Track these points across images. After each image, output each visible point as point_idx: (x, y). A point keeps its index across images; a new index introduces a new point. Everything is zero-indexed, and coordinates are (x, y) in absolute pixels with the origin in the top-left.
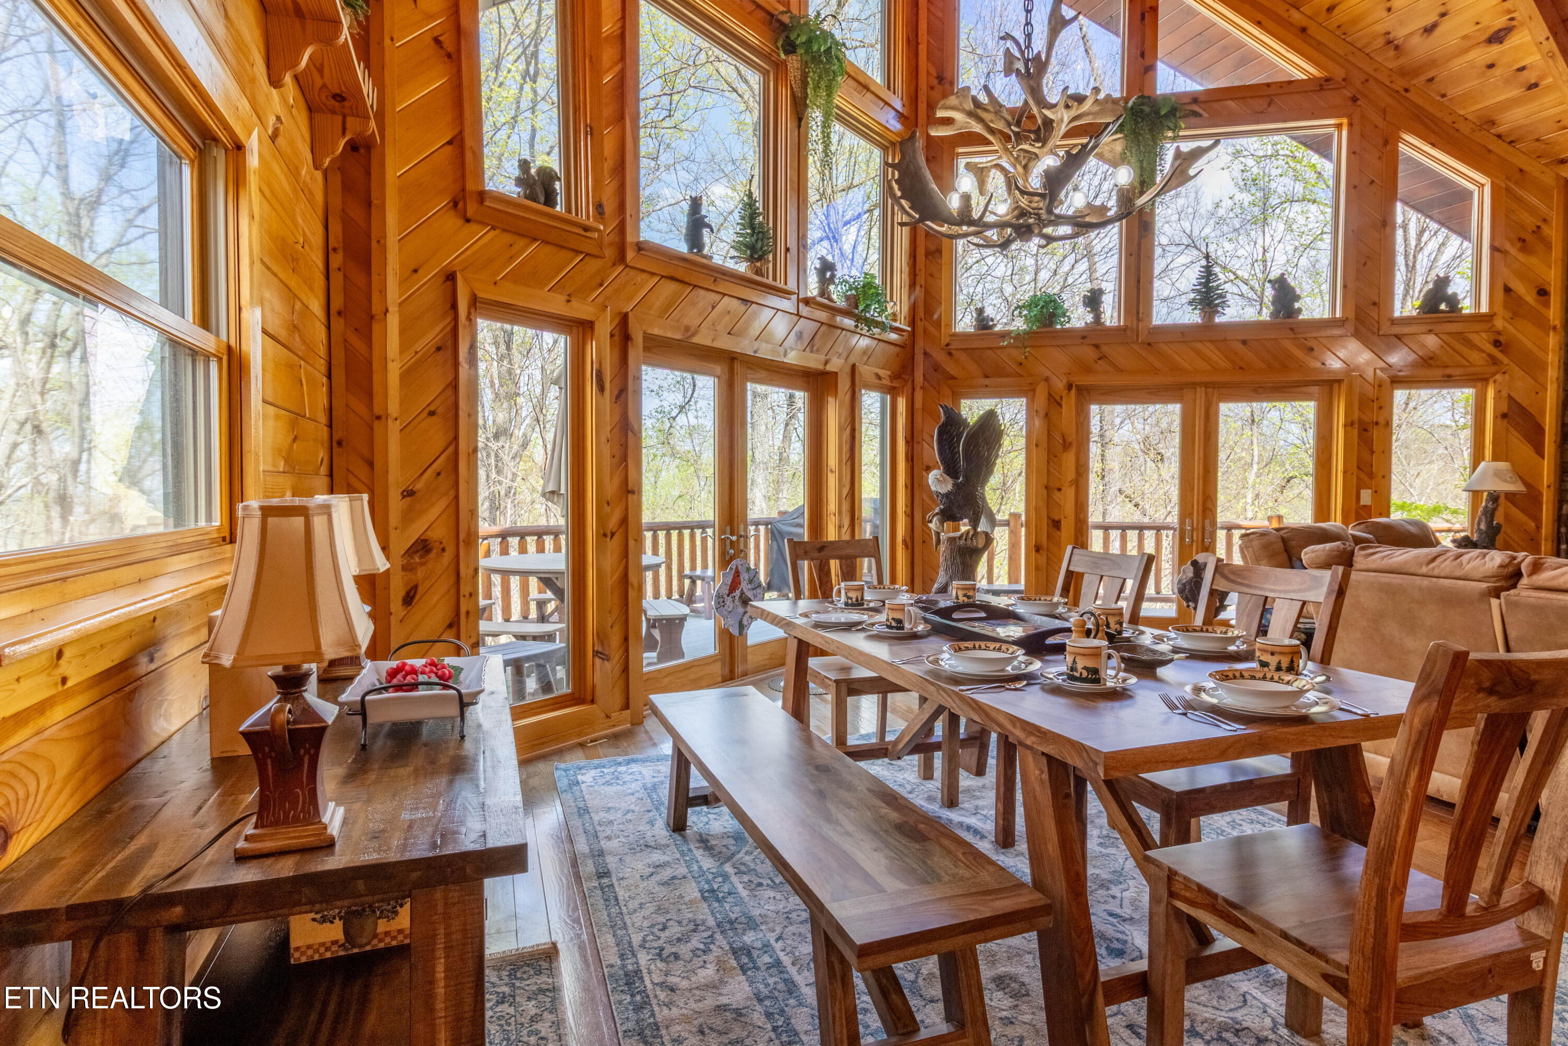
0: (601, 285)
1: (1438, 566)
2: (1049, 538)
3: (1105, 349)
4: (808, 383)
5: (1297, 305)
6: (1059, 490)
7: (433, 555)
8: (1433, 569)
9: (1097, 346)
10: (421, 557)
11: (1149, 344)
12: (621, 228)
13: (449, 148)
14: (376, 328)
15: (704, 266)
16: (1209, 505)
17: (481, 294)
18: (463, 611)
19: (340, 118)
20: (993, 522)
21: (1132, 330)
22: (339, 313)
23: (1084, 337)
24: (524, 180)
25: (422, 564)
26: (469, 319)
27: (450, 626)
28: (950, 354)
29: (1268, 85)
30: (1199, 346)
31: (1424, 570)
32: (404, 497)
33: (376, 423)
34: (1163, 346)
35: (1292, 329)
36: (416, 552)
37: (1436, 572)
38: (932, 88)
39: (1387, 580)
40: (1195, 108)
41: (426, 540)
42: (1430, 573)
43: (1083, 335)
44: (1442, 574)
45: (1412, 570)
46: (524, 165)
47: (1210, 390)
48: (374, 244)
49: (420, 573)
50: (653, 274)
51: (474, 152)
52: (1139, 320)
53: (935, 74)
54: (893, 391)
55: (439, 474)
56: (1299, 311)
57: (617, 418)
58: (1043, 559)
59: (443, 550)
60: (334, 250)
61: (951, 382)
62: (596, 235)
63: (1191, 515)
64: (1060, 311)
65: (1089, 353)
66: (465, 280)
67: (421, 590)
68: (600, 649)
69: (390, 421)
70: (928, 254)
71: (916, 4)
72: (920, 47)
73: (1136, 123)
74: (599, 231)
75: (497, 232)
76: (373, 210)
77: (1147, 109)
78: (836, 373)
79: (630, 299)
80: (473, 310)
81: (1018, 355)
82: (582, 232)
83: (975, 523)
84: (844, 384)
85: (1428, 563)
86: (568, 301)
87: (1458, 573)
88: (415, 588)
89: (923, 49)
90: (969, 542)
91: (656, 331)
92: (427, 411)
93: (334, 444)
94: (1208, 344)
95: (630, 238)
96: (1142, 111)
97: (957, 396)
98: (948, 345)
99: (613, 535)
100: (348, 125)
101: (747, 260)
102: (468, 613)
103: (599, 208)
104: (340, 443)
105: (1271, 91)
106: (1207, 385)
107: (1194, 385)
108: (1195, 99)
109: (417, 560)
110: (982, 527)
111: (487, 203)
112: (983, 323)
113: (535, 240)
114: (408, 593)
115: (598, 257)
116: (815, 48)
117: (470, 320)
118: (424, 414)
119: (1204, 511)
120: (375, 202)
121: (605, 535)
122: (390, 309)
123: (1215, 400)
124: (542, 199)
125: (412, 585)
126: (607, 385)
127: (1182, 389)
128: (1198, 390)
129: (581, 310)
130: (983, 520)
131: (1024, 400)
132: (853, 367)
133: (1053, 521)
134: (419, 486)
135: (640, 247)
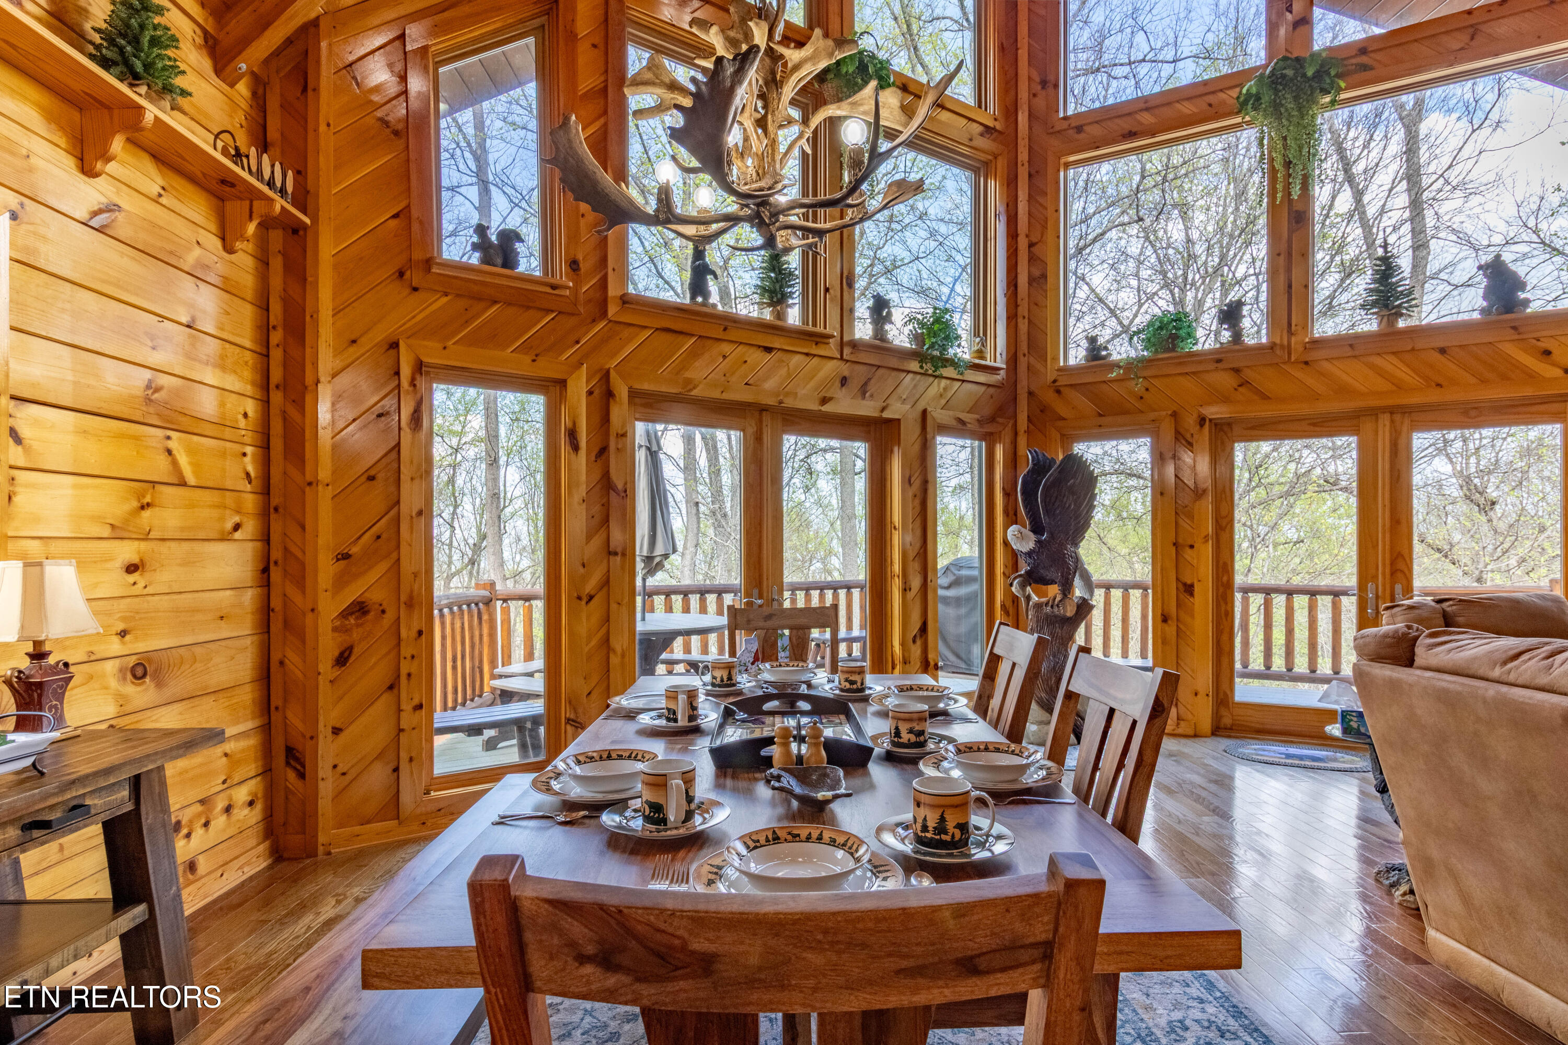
0: (578, 342)
1: (1517, 667)
2: (1178, 605)
3: (1249, 374)
4: (869, 432)
5: (1522, 295)
6: (1192, 547)
7: (370, 616)
8: (1509, 672)
9: (1237, 371)
10: (357, 618)
11: (1306, 363)
12: (603, 284)
13: (393, 223)
14: (308, 398)
15: (706, 315)
16: (1401, 565)
17: (426, 359)
18: (404, 672)
19: (248, 202)
20: (1089, 585)
21: (1282, 346)
22: (277, 387)
23: (1219, 361)
24: (483, 246)
25: (358, 626)
26: (413, 384)
27: (391, 687)
28: (1058, 392)
29: (1469, 12)
30: (1378, 361)
31: (1497, 672)
32: (338, 560)
33: (308, 489)
34: (1326, 365)
35: (1514, 328)
36: (352, 614)
37: (1512, 678)
38: (1035, 95)
39: (1444, 684)
40: (1364, 59)
41: (363, 603)
42: (1505, 678)
43: (1218, 358)
44: (1520, 681)
45: (1481, 672)
46: (481, 230)
47: (1397, 417)
48: (308, 318)
49: (356, 635)
50: (645, 327)
51: (421, 223)
52: (1290, 333)
53: (1038, 79)
54: (989, 439)
55: (379, 537)
56: (1526, 302)
57: (597, 476)
58: (1171, 630)
59: (383, 612)
60: (274, 327)
61: (1060, 424)
62: (567, 292)
63: (1375, 578)
64: (1182, 333)
65: (1225, 380)
66: (409, 346)
67: (357, 651)
68: (572, 716)
69: (320, 488)
70: (1031, 280)
71: (1012, 7)
72: (1020, 52)
73: (1276, 91)
74: (569, 288)
75: (449, 298)
76: (308, 287)
77: (1289, 72)
78: (899, 420)
79: (614, 355)
80: (418, 377)
81: (1138, 386)
82: (549, 290)
83: (1067, 588)
84: (910, 433)
85: (1505, 663)
86: (534, 361)
87: (1543, 680)
88: (350, 649)
89: (1023, 54)
90: (1056, 609)
91: (646, 386)
92: (366, 476)
93: (272, 510)
94: (1391, 358)
95: (613, 291)
96: (1284, 76)
97: (1067, 439)
98: (1055, 381)
99: (591, 598)
100: (254, 209)
101: (769, 305)
102: (409, 675)
103: (574, 265)
104: (276, 509)
105: (1472, 20)
106: (1391, 410)
107: (1374, 413)
108: (1363, 48)
109: (353, 621)
110: (1078, 592)
111: (435, 270)
112: (1095, 351)
113: (496, 302)
114: (342, 654)
115: (573, 314)
116: (844, 70)
117: (415, 386)
118: (363, 479)
119: (1393, 573)
120: (310, 279)
121: (579, 598)
122: (322, 379)
123: (1405, 429)
124: (499, 261)
125: (346, 645)
126: (583, 443)
127: (1359, 417)
128: (1381, 416)
129: (548, 368)
130: (1077, 582)
131: (1147, 440)
132: (924, 412)
133: (1185, 584)
134: (355, 550)
135: (626, 300)
